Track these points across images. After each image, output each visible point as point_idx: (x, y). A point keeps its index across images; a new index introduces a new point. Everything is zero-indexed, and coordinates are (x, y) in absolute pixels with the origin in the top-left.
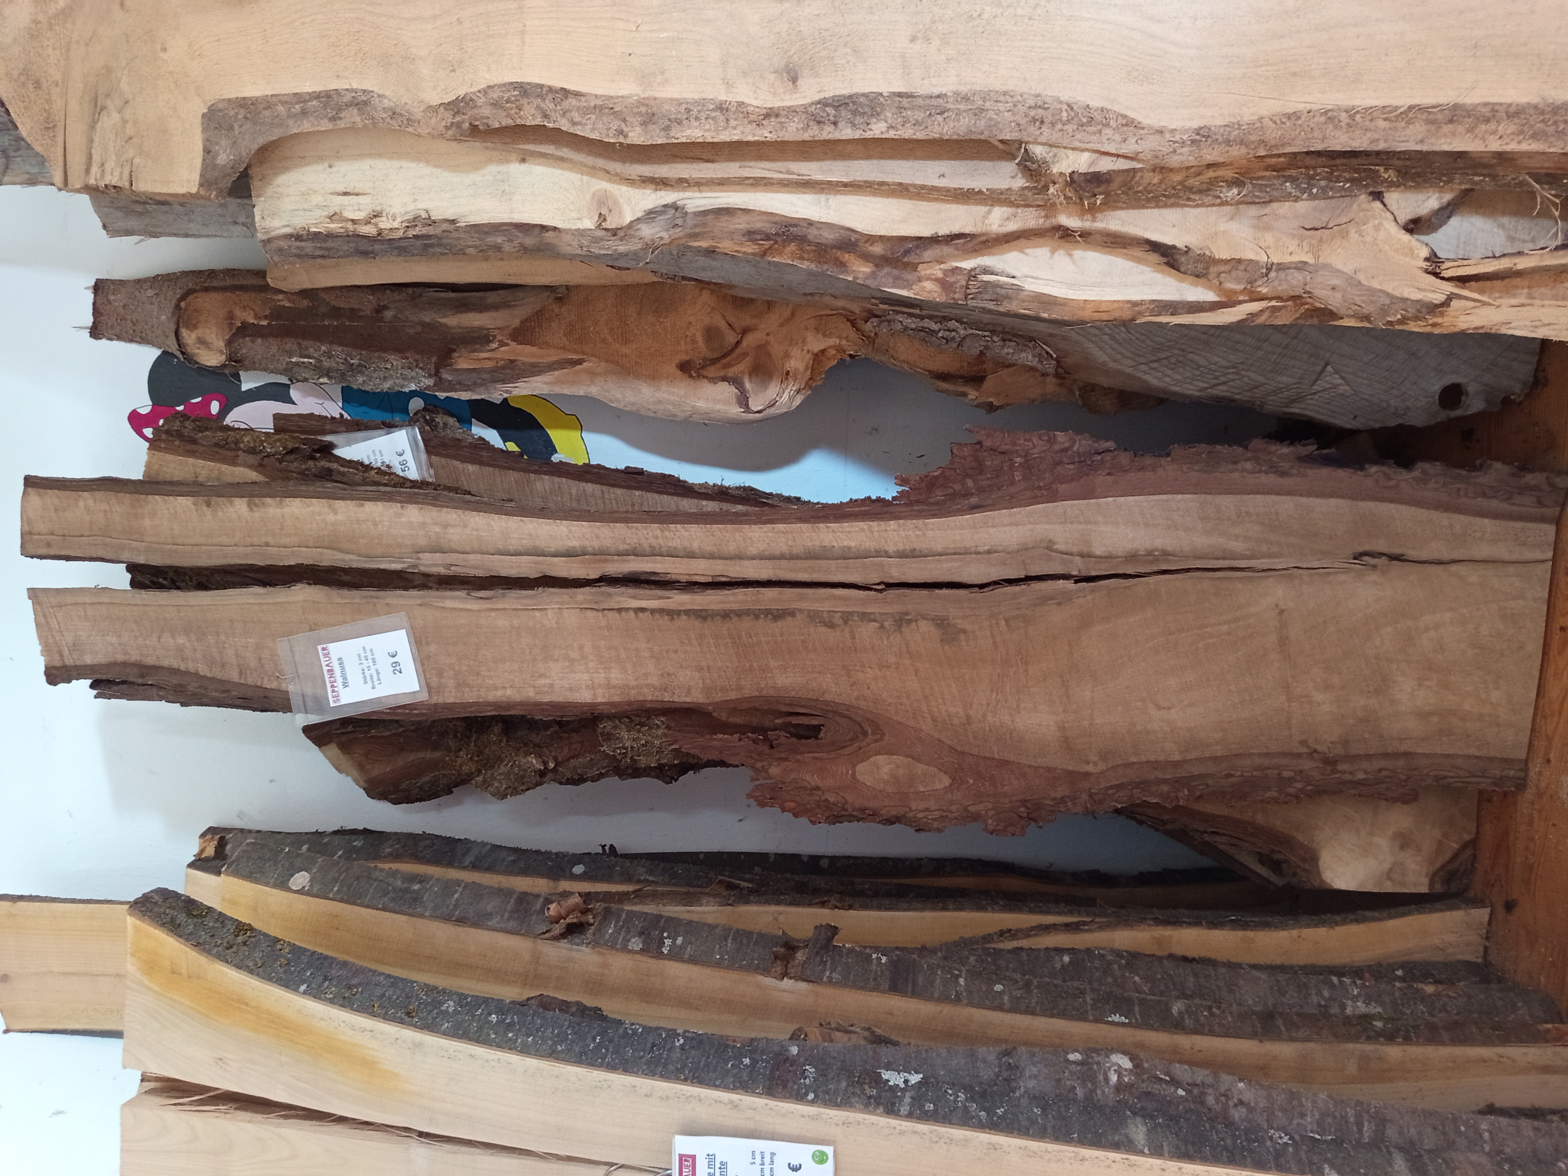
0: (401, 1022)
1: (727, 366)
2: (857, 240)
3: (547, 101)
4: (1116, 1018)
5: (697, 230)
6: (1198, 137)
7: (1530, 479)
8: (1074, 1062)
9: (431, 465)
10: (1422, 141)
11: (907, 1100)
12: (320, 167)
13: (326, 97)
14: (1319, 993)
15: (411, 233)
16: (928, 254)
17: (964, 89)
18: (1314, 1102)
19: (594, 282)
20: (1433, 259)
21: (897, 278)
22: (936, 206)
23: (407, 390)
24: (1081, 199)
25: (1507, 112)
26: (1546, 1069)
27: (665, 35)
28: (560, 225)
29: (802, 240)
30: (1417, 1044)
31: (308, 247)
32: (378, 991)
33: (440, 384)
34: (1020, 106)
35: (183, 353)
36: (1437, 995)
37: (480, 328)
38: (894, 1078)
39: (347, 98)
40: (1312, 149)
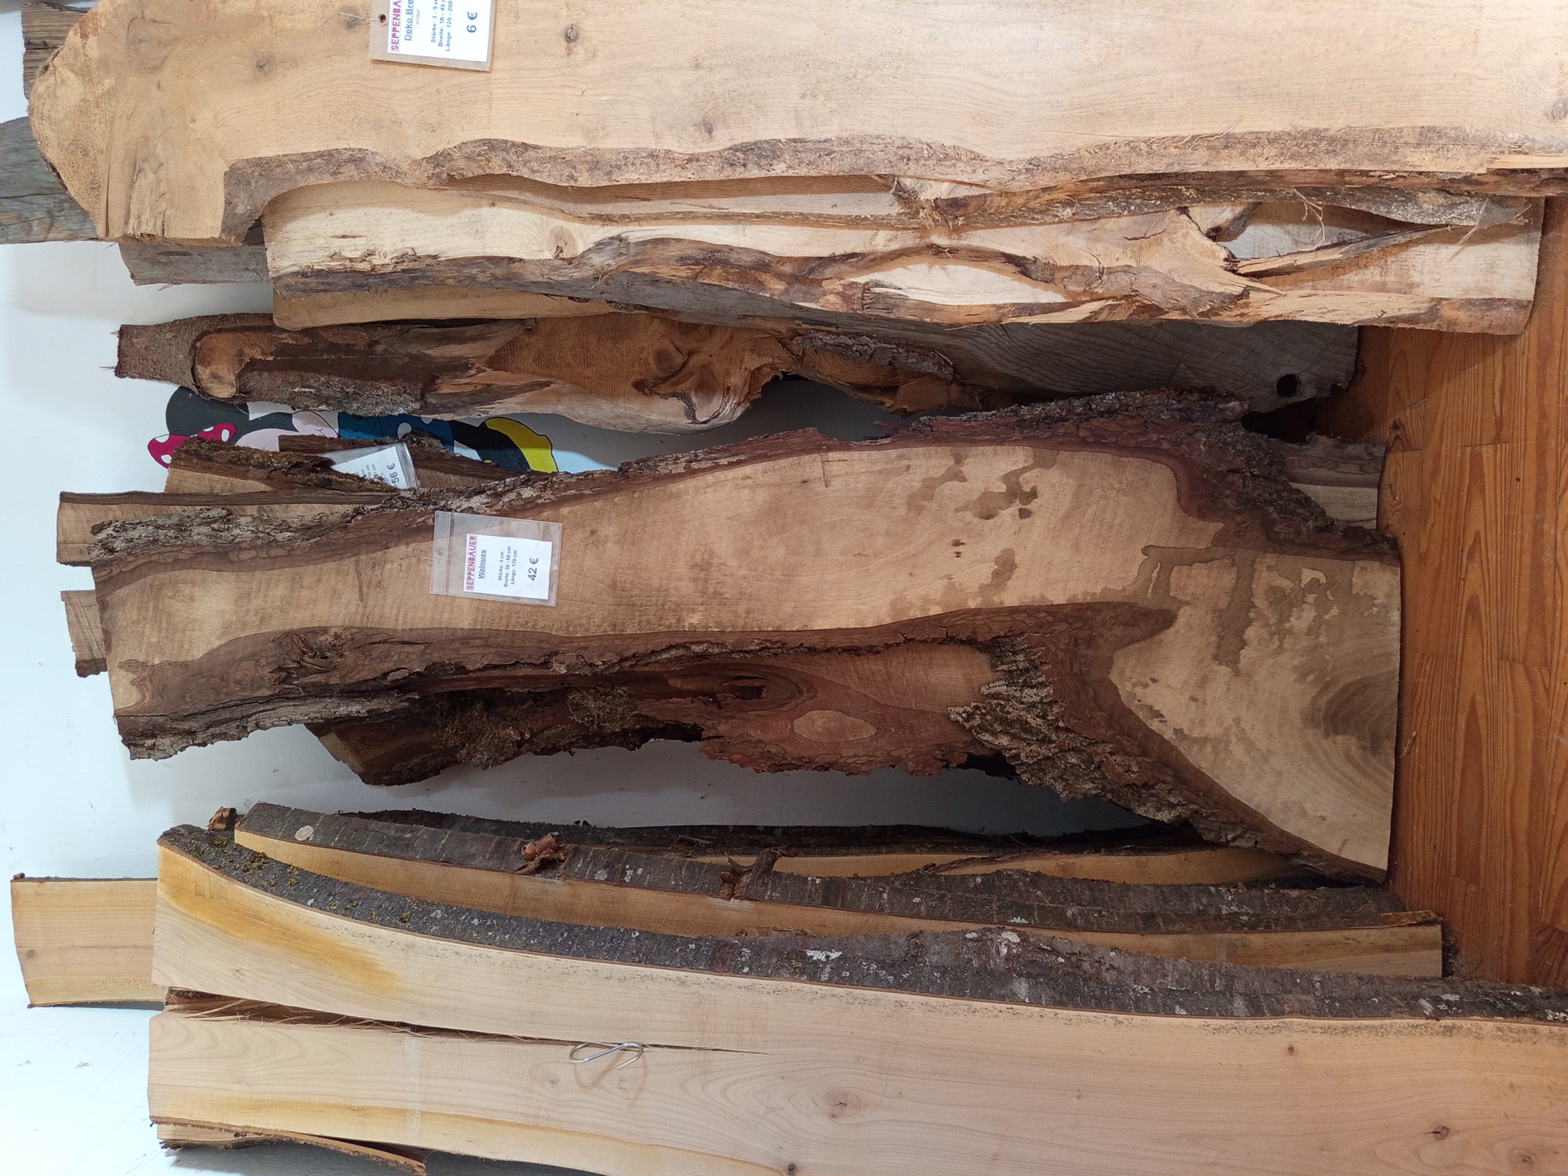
0: (396, 926)
1: (676, 384)
2: (770, 261)
3: (511, 154)
4: (1018, 920)
5: (639, 257)
6: (1031, 166)
7: (1352, 449)
8: (971, 940)
9: (418, 477)
10: (1207, 164)
11: (828, 969)
12: (323, 215)
13: (328, 156)
14: (1198, 900)
15: (400, 267)
16: (829, 272)
17: (845, 135)
18: (1174, 965)
19: (558, 314)
20: (1231, 259)
21: (806, 293)
22: (833, 231)
23: (396, 414)
24: (946, 221)
25: (1268, 139)
26: (1387, 949)
27: (604, 98)
28: (524, 257)
29: (725, 263)
30: (1276, 932)
31: (312, 282)
32: (376, 904)
33: (426, 408)
34: (890, 146)
35: (198, 387)
36: (1300, 898)
37: (460, 358)
38: (818, 955)
39: (346, 155)
40: (1122, 173)
